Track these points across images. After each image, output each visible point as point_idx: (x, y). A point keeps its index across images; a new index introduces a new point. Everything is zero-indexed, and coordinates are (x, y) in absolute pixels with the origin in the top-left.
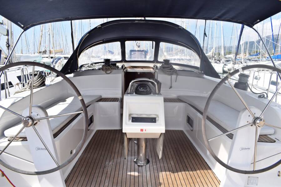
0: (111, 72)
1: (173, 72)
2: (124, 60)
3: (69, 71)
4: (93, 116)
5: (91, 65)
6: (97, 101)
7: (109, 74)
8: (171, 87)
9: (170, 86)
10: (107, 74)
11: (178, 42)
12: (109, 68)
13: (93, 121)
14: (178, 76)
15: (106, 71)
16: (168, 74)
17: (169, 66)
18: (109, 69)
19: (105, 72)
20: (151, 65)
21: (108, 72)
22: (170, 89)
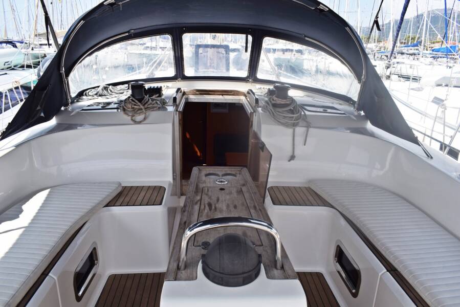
0: (145, 119)
1: (297, 119)
2: (180, 75)
3: (42, 115)
4: (95, 249)
5: (102, 90)
6: (107, 205)
7: (140, 123)
8: (292, 158)
9: (290, 154)
10: (136, 122)
11: (306, 39)
12: (142, 107)
13: (97, 260)
14: (311, 130)
15: (133, 116)
16: (286, 125)
17: (288, 102)
18: (141, 109)
19: (129, 118)
20: (243, 87)
21: (139, 118)
22: (289, 161)
